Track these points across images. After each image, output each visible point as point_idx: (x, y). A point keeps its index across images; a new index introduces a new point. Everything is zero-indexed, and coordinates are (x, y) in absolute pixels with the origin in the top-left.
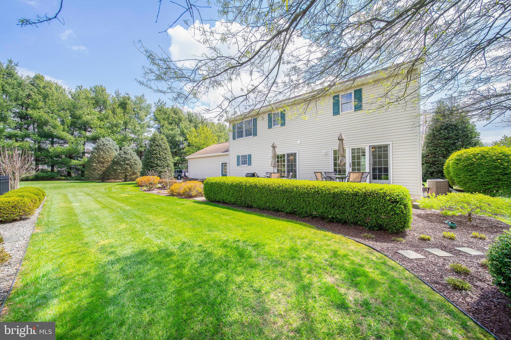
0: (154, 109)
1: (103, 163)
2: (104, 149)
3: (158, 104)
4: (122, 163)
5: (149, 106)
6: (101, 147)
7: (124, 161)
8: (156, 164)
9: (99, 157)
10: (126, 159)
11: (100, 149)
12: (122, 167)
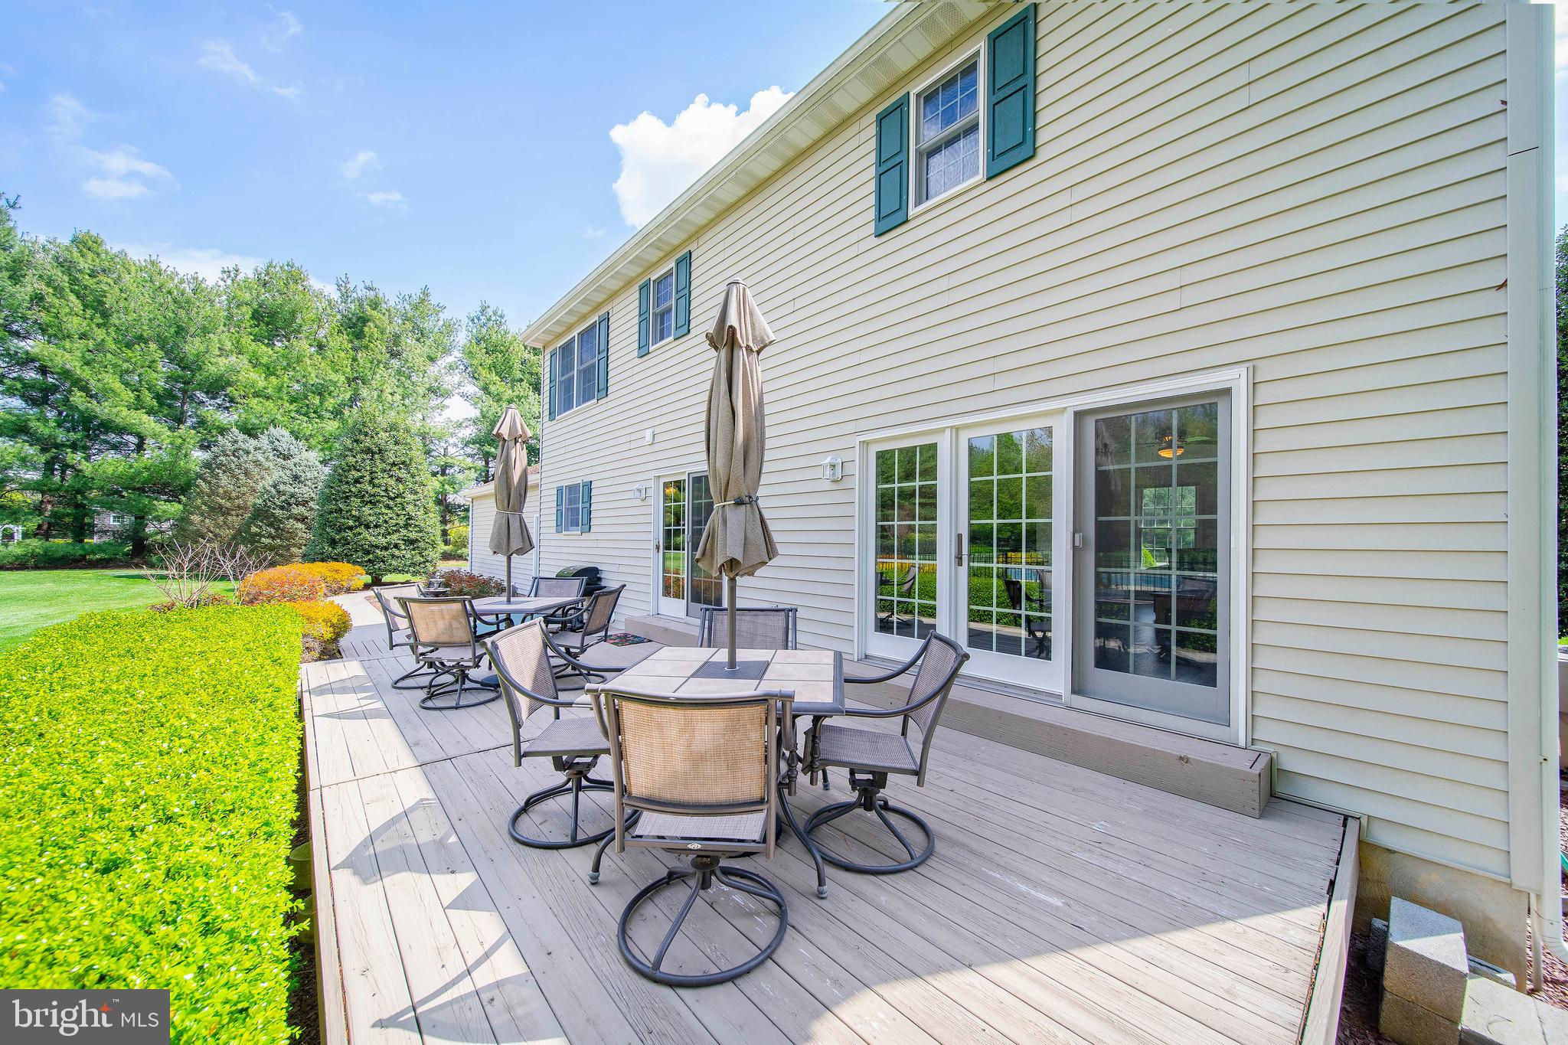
0: (462, 338)
1: (226, 513)
2: (233, 466)
3: (479, 319)
4: (278, 512)
5: (449, 328)
6: (222, 458)
7: (286, 506)
8: (357, 519)
9: (213, 493)
10: (292, 500)
11: (220, 466)
12: (277, 529)
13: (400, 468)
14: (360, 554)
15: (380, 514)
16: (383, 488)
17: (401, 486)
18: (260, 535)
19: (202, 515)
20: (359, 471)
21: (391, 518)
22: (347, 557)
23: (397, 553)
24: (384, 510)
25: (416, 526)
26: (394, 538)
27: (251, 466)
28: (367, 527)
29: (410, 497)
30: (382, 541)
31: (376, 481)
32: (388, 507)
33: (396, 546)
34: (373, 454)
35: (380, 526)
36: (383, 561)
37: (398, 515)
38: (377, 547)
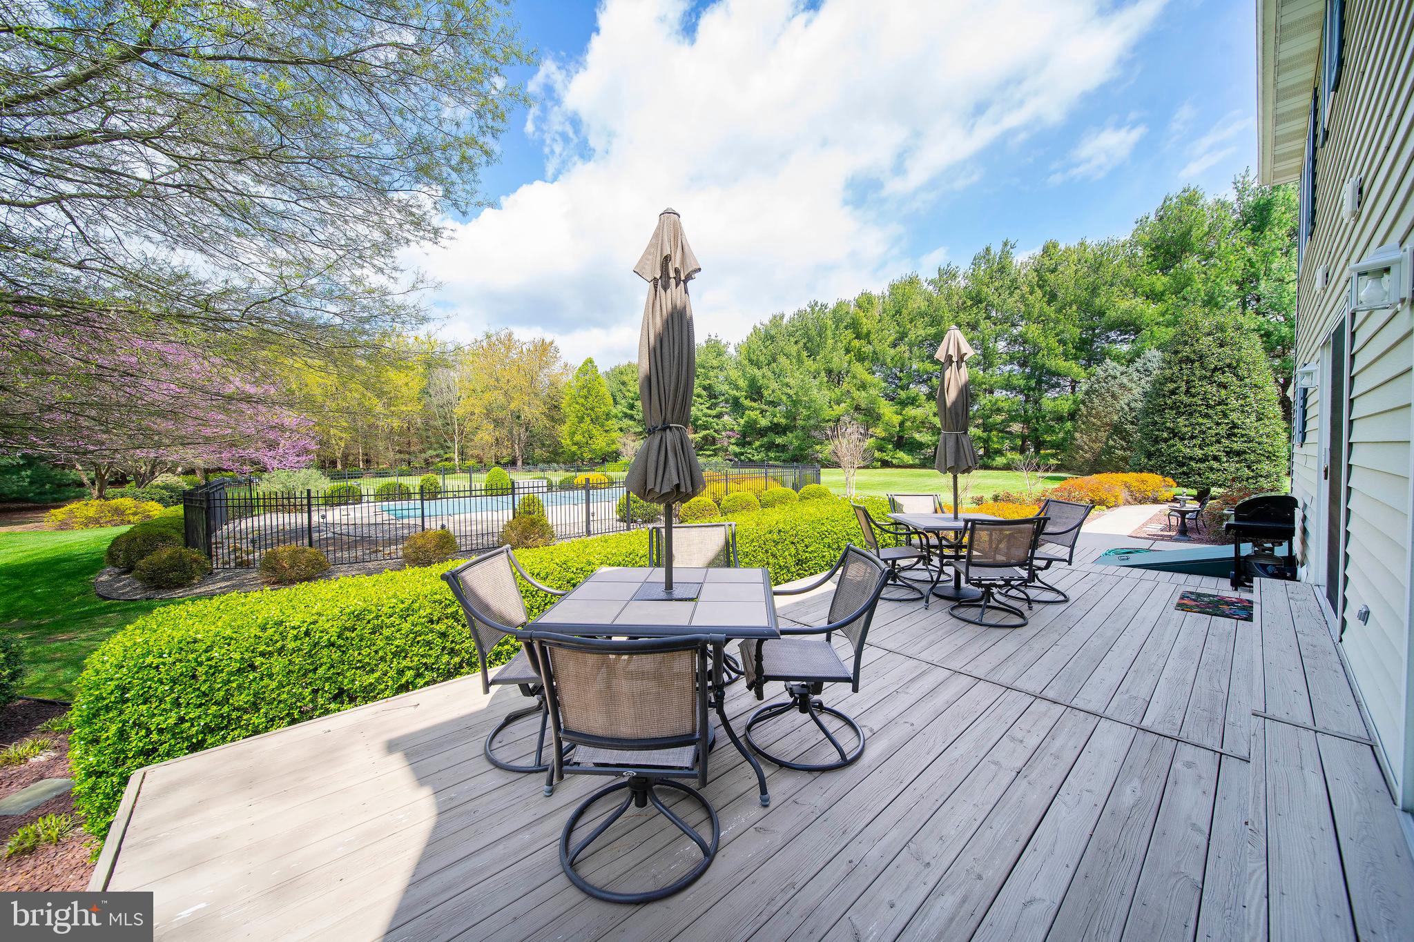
12: (1128, 442)
13: (1224, 373)
14: (1173, 466)
15: (1197, 424)
16: (1200, 397)
17: (1223, 392)
18: (1114, 447)
19: (1081, 432)
20: (1175, 382)
21: (1210, 428)
22: (1160, 469)
23: (1216, 465)
24: (1200, 420)
25: (1243, 436)
26: (1213, 450)
27: (1116, 389)
28: (1182, 439)
29: (1234, 403)
30: (1199, 453)
31: (1193, 390)
32: (1207, 416)
33: (1216, 458)
34: (1193, 362)
35: (1195, 437)
36: (1199, 475)
37: (1220, 424)
38: (1191, 458)
